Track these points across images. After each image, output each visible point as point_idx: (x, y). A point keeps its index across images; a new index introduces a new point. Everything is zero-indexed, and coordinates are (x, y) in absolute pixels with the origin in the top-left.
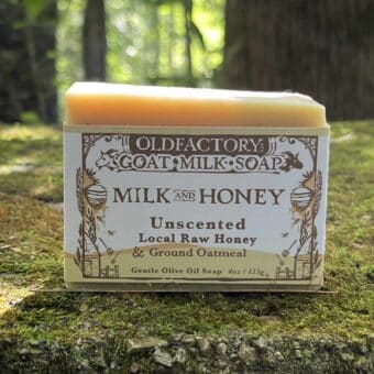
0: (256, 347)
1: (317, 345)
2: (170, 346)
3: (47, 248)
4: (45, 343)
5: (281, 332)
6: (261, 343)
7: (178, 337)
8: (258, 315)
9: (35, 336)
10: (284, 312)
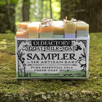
0: (70, 94)
1: (86, 94)
2: (46, 94)
3: (12, 67)
4: (12, 93)
5: (76, 90)
6: (71, 93)
7: (48, 91)
8: (70, 86)
9: (9, 91)
10: (77, 85)
